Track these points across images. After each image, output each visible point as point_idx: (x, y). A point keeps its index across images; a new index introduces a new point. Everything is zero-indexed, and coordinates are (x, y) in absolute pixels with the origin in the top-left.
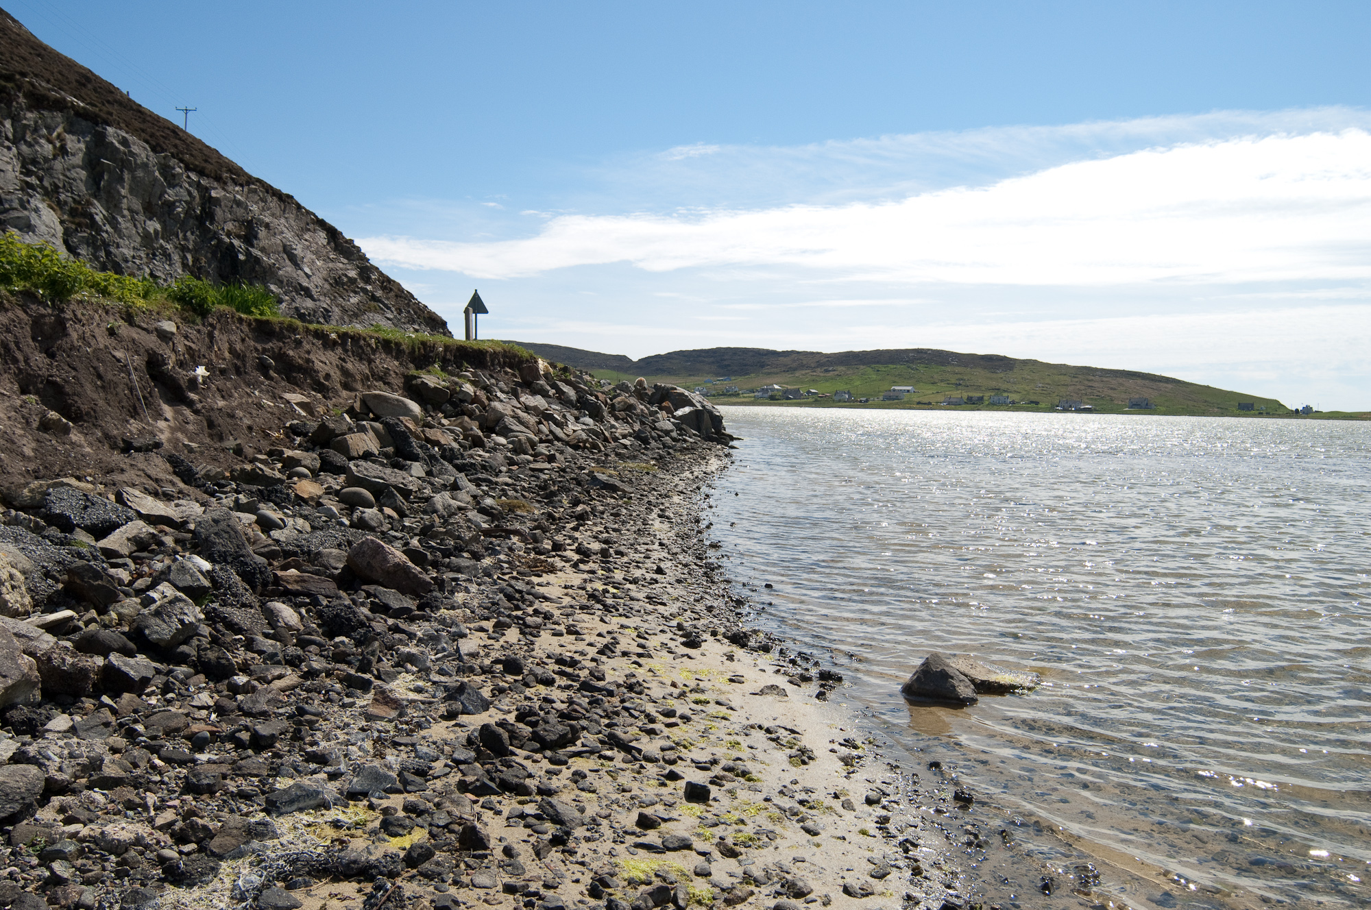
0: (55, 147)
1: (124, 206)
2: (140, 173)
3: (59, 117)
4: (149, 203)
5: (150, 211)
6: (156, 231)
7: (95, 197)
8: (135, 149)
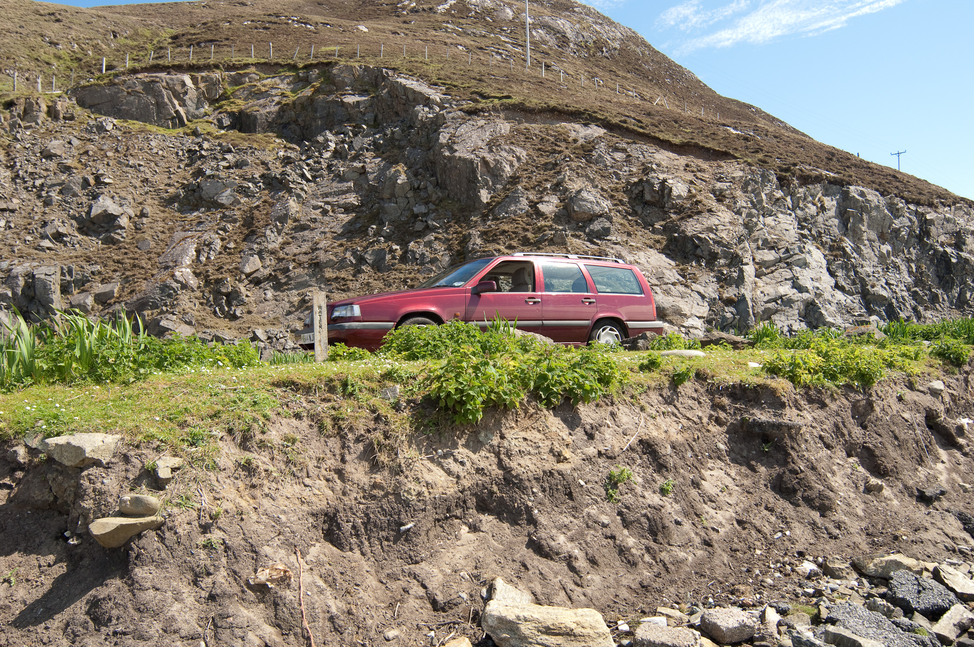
0: (817, 207)
1: (865, 238)
2: (874, 213)
3: (818, 187)
4: (882, 232)
5: (882, 238)
6: (888, 252)
7: (845, 235)
8: (869, 197)
